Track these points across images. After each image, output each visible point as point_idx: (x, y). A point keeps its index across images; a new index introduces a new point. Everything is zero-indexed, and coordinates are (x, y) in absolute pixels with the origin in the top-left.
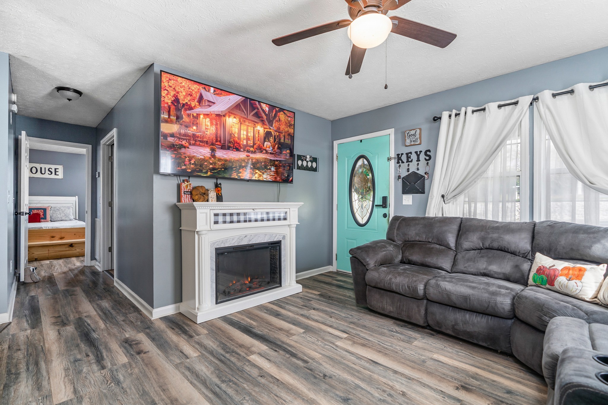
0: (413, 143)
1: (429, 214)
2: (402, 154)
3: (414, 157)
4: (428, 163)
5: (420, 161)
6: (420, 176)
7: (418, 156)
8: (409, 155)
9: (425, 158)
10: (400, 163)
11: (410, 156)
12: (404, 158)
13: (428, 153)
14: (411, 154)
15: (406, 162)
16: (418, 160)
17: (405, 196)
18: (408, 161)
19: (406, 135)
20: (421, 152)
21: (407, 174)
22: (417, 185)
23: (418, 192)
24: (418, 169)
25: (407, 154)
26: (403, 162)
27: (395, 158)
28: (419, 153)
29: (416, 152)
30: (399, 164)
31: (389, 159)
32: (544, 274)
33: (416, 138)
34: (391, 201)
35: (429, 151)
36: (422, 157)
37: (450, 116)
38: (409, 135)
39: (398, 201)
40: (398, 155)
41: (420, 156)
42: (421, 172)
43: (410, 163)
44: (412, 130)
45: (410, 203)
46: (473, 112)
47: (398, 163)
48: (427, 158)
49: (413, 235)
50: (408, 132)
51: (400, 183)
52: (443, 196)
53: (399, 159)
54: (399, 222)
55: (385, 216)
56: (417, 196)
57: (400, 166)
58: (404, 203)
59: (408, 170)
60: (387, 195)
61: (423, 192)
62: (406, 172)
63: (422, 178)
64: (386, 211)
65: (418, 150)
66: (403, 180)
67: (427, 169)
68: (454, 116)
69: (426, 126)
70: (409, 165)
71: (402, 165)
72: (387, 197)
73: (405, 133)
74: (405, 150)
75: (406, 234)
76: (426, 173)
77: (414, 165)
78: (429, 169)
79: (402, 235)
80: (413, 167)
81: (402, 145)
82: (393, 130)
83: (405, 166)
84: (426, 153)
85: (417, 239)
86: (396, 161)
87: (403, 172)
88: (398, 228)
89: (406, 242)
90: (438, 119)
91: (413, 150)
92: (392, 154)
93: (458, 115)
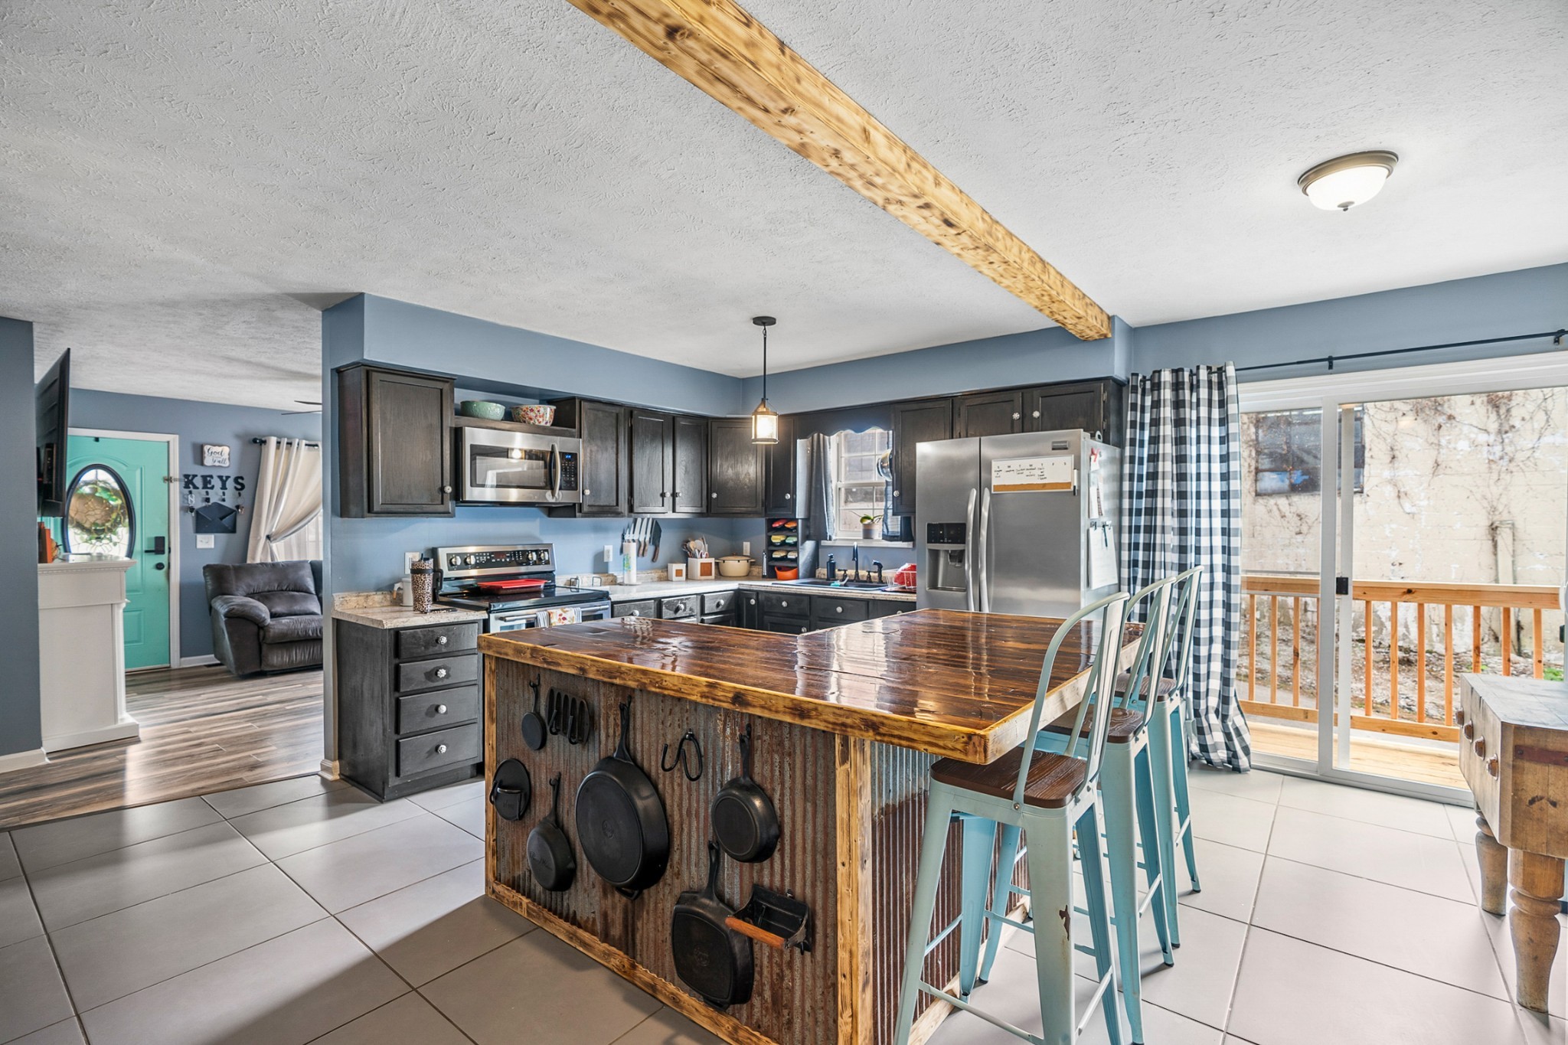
0: (217, 464)
1: (253, 559)
2: (195, 476)
3: (216, 483)
4: (240, 494)
5: (226, 489)
6: (228, 509)
7: (224, 483)
8: (208, 478)
9: (235, 487)
10: (190, 488)
11: (210, 480)
12: (198, 482)
13: (240, 481)
15: (203, 488)
16: (224, 487)
17: (200, 537)
18: (205, 487)
19: (206, 450)
20: (228, 477)
21: (204, 504)
22: (227, 521)
23: (225, 530)
24: (224, 500)
25: (204, 477)
26: (195, 487)
27: (180, 480)
28: (224, 478)
29: (220, 477)
31: (170, 480)
33: (223, 457)
34: (175, 543)
35: (242, 478)
36: (230, 484)
37: (279, 443)
38: (210, 451)
39: (188, 546)
40: (186, 476)
41: (227, 483)
42: (229, 504)
43: (209, 490)
44: (215, 445)
45: (211, 545)
46: (306, 445)
47: (187, 487)
48: (239, 487)
49: (261, 585)
50: (209, 447)
51: (190, 517)
52: (268, 537)
53: (188, 481)
54: (232, 572)
55: (159, 566)
56: (223, 536)
57: (190, 492)
58: (200, 545)
59: (207, 500)
60: (164, 534)
61: (233, 530)
62: (202, 501)
63: (232, 513)
64: (162, 559)
65: (224, 474)
66: (197, 513)
67: (240, 502)
68: (284, 445)
69: (236, 444)
70: (207, 493)
71: (194, 491)
72: (163, 538)
73: (202, 447)
74: (201, 471)
75: (250, 586)
76: (238, 507)
77: (217, 494)
78: (244, 501)
79: (245, 588)
80: (215, 496)
81: (196, 463)
82: (177, 437)
83: (199, 493)
84: (236, 480)
85: (266, 589)
86: (183, 484)
87: (196, 501)
88: (238, 578)
89: (249, 595)
90: (260, 442)
91: (215, 473)
92: (175, 473)
93: (290, 444)
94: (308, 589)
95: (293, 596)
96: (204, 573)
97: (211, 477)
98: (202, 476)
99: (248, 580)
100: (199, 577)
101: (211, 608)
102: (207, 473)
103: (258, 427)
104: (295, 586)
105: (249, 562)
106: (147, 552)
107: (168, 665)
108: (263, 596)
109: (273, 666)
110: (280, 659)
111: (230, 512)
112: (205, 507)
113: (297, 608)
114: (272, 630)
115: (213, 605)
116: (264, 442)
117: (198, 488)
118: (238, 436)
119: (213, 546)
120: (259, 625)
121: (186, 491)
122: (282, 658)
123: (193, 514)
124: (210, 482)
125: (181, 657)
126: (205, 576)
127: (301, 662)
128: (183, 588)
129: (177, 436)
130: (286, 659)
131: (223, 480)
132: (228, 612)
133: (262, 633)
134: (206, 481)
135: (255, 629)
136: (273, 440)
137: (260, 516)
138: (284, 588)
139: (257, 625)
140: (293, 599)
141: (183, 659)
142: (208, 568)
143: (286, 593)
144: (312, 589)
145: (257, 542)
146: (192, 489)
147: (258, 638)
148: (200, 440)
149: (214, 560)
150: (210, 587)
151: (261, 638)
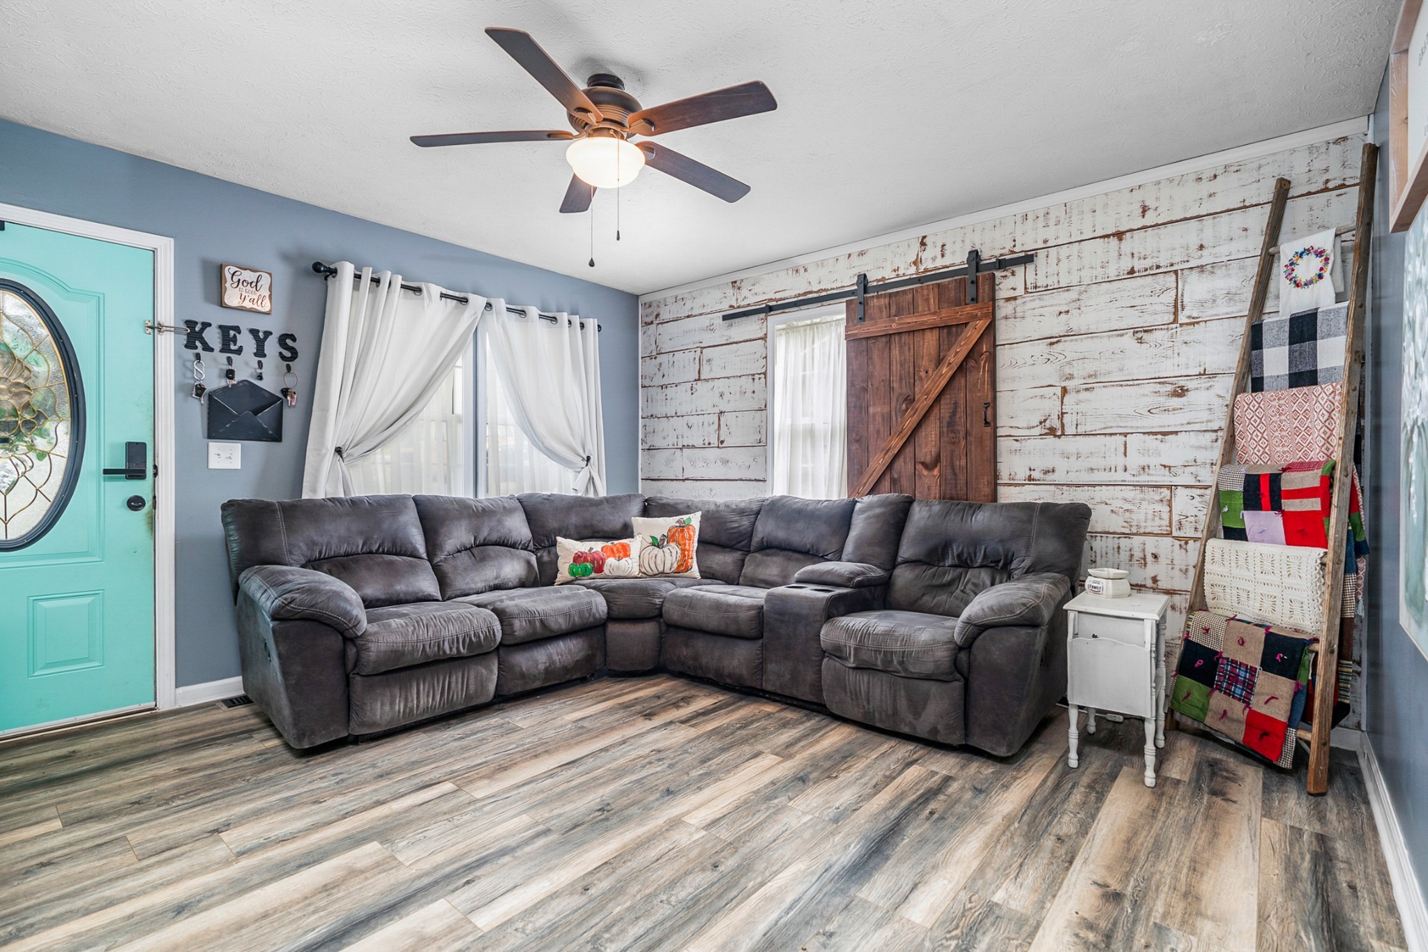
0: (248, 305)
1: (314, 491)
2: (206, 325)
3: (246, 341)
4: (289, 368)
5: (265, 356)
6: (267, 395)
7: (260, 344)
8: (232, 333)
9: (280, 353)
10: (196, 348)
11: (235, 335)
12: (213, 337)
13: (289, 342)
14: (239, 333)
15: (221, 351)
16: (260, 353)
17: (215, 447)
18: (225, 349)
19: (228, 276)
20: (268, 334)
21: (224, 383)
22: (265, 418)
23: (261, 436)
24: (260, 377)
25: (224, 330)
26: (207, 348)
27: (176, 330)
28: (261, 335)
29: (254, 332)
30: (196, 351)
31: (156, 328)
32: (587, 561)
33: (258, 293)
34: (166, 455)
35: (293, 338)
36: (272, 346)
37: (357, 276)
38: (235, 279)
39: (190, 463)
40: (190, 324)
41: (267, 344)
42: (270, 384)
43: (232, 356)
44: (245, 269)
45: (237, 464)
47: (190, 345)
48: (287, 354)
49: (334, 542)
50: (233, 269)
51: (197, 409)
52: (339, 451)
53: (193, 335)
54: (279, 515)
55: (135, 503)
56: (258, 447)
57: (198, 357)
58: (214, 463)
59: (230, 374)
60: (144, 437)
61: (276, 437)
62: (220, 377)
63: (275, 402)
64: (139, 488)
65: (262, 325)
66: (210, 396)
67: (289, 382)
68: (366, 282)
69: (283, 272)
70: (229, 360)
71: (203, 354)
72: (144, 445)
73: (221, 268)
74: (218, 317)
75: (315, 544)
76: (285, 392)
77: (247, 364)
78: (295, 381)
79: (304, 547)
80: (245, 368)
81: (207, 299)
82: (170, 242)
83: (215, 360)
84: (283, 339)
85: (342, 551)
86: (183, 339)
87: (211, 375)
88: (290, 530)
89: (313, 563)
90: (324, 272)
91: (246, 323)
92: (167, 315)
93: (376, 281)
94: (416, 549)
95: (391, 563)
96: (224, 517)
97: (237, 329)
98: (221, 327)
99: (311, 532)
100: (214, 525)
101: (236, 588)
102: (229, 319)
103: (322, 244)
104: (394, 543)
105: (305, 496)
106: (106, 472)
107: (152, 704)
108: (341, 565)
109: (375, 724)
110: (387, 708)
111: (273, 399)
112: (226, 388)
113: (401, 587)
114: (373, 647)
115: (244, 586)
116: (334, 272)
117: (212, 350)
118: (286, 257)
119: (239, 467)
120: (347, 636)
121: (190, 354)
122: (392, 703)
123: (204, 400)
124: (234, 340)
125: (177, 687)
126: (225, 524)
127: (426, 710)
128: (182, 547)
129: (172, 240)
130: (399, 706)
131: (260, 339)
132: (281, 607)
133: (352, 651)
134: (228, 335)
135: (335, 642)
136: (348, 270)
137: (325, 410)
138: (374, 548)
139: (342, 634)
140: (393, 572)
141: (181, 690)
142: (231, 509)
143: (379, 558)
144: (422, 550)
145: (321, 457)
146: (200, 350)
147: (344, 665)
148: (217, 256)
149: (242, 493)
150: (235, 547)
151: (350, 665)
